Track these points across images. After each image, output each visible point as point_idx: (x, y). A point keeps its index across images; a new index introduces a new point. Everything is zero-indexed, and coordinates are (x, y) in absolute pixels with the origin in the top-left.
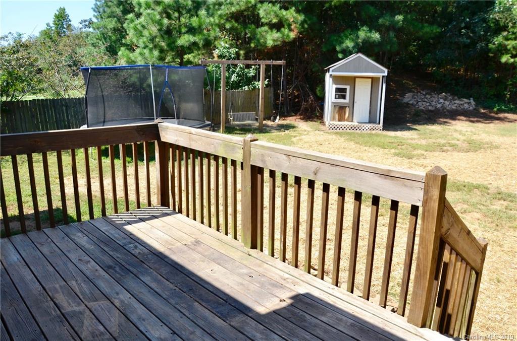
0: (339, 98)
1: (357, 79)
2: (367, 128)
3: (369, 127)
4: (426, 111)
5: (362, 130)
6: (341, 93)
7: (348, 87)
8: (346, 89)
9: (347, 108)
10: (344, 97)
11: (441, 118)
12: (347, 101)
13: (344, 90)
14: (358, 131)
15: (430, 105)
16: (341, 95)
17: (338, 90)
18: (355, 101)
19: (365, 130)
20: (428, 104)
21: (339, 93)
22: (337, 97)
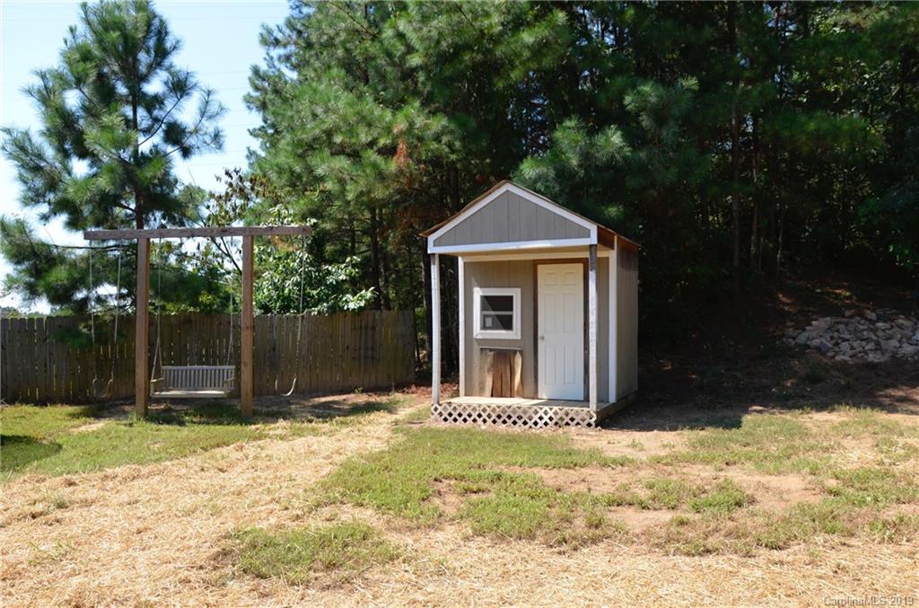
0: (494, 327)
1: (540, 267)
2: (546, 419)
3: (551, 414)
4: (857, 365)
5: (530, 423)
6: (498, 310)
7: (516, 294)
8: (511, 298)
9: (518, 355)
10: (506, 323)
11: (895, 386)
12: (515, 334)
13: (506, 303)
14: (518, 429)
15: (878, 348)
16: (498, 316)
17: (489, 302)
18: (540, 334)
19: (541, 423)
20: (870, 346)
21: (493, 313)
22: (489, 322)
